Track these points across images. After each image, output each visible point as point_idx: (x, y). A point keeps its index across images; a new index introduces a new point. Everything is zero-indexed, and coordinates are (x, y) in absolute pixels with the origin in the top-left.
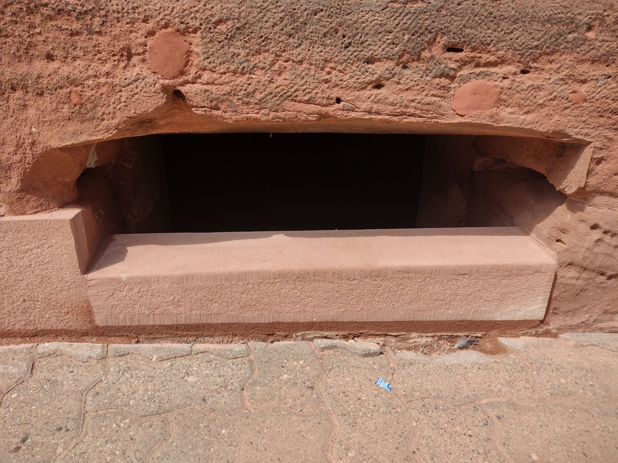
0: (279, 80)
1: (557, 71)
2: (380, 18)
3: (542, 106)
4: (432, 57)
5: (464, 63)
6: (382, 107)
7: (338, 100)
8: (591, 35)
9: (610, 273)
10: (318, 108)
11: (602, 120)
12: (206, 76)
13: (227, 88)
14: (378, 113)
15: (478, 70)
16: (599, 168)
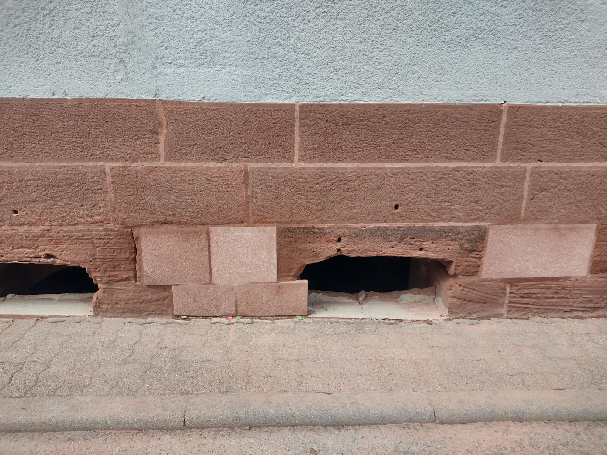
0: (366, 247)
1: (442, 243)
2: (393, 232)
3: (439, 252)
4: (407, 241)
5: (415, 242)
6: (394, 253)
7: (382, 251)
8: (450, 234)
9: (468, 300)
10: (376, 253)
11: (457, 255)
12: (348, 246)
13: (353, 249)
14: (393, 254)
15: (419, 243)
16: (459, 268)
